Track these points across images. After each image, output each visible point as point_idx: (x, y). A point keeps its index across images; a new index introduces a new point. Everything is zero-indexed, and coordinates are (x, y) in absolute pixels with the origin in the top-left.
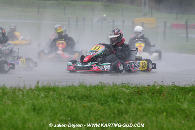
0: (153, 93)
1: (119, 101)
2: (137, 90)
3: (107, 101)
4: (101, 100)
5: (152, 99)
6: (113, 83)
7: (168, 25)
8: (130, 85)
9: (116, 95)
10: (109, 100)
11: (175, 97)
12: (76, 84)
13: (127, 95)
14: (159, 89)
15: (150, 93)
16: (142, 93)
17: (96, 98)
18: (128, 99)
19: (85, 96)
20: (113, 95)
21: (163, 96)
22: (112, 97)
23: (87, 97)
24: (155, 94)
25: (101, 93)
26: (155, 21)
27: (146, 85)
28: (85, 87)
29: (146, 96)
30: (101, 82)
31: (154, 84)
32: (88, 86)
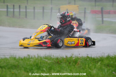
0: (70, 63)
1: (42, 69)
2: (57, 61)
3: (32, 69)
4: (27, 69)
5: (69, 67)
6: (38, 55)
7: (88, 11)
8: (52, 57)
9: (40, 65)
10: (34, 68)
11: (87, 66)
12: (8, 57)
13: (49, 64)
14: (74, 60)
15: (68, 63)
16: (61, 62)
17: (23, 67)
18: (49, 68)
19: (14, 66)
20: (37, 65)
21: (78, 65)
22: (36, 66)
23: (16, 67)
24: (71, 64)
25: (27, 64)
26: (77, 8)
27: (65, 57)
28: (15, 58)
29: (64, 65)
30: (28, 55)
31: (71, 56)
32: (17, 57)
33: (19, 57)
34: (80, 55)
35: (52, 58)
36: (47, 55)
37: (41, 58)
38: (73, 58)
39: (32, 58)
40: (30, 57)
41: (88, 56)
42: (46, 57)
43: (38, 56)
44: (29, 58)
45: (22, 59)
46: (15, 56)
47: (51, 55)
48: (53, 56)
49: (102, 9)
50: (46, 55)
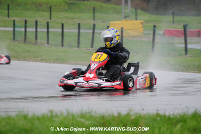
0: (125, 125)
2: (102, 122)
6: (67, 110)
7: (159, 32)
8: (93, 114)
11: (157, 130)
12: (13, 114)
14: (133, 119)
16: (110, 125)
19: (24, 130)
23: (27, 132)
26: (141, 26)
27: (116, 114)
28: (25, 117)
30: (50, 111)
31: (128, 114)
32: (30, 115)
33: (34, 115)
34: (144, 111)
35: (92, 116)
36: (84, 112)
37: (73, 116)
38: (131, 116)
39: (56, 116)
40: (54, 114)
41: (159, 112)
42: (82, 114)
43: (68, 113)
44: (52, 117)
45: (38, 118)
46: (26, 113)
47: (92, 111)
48: (95, 112)
49: (185, 27)
50: (82, 111)
